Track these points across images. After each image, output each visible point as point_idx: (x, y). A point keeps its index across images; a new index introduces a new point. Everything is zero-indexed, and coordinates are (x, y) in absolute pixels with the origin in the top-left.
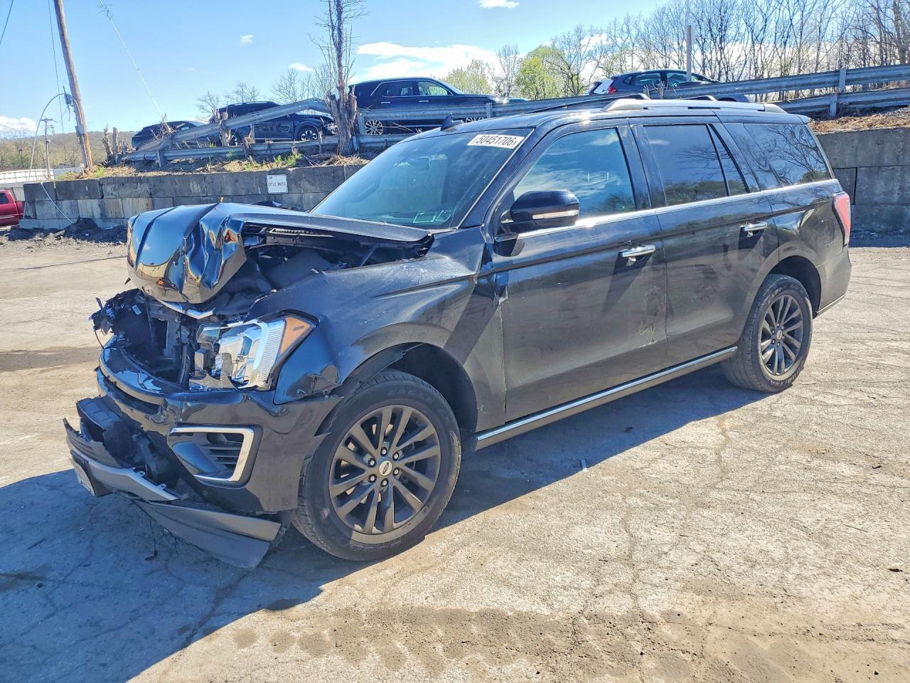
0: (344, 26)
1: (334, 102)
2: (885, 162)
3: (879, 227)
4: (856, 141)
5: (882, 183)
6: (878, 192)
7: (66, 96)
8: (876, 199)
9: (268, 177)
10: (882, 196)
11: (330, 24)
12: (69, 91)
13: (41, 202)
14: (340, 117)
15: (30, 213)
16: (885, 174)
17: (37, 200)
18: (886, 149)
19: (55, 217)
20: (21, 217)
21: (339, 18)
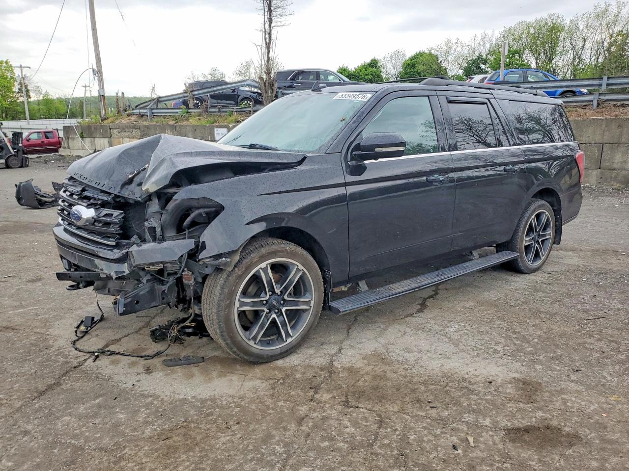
0: (273, 32)
1: (262, 82)
2: (623, 141)
3: (616, 186)
4: (604, 126)
5: (620, 155)
6: (616, 161)
7: (94, 70)
8: (615, 166)
9: (216, 129)
10: (619, 164)
11: (264, 30)
12: (95, 67)
13: (73, 139)
14: (266, 92)
15: (66, 145)
16: (622, 149)
17: (70, 136)
18: (625, 132)
19: (81, 148)
20: (60, 147)
21: (270, 26)
